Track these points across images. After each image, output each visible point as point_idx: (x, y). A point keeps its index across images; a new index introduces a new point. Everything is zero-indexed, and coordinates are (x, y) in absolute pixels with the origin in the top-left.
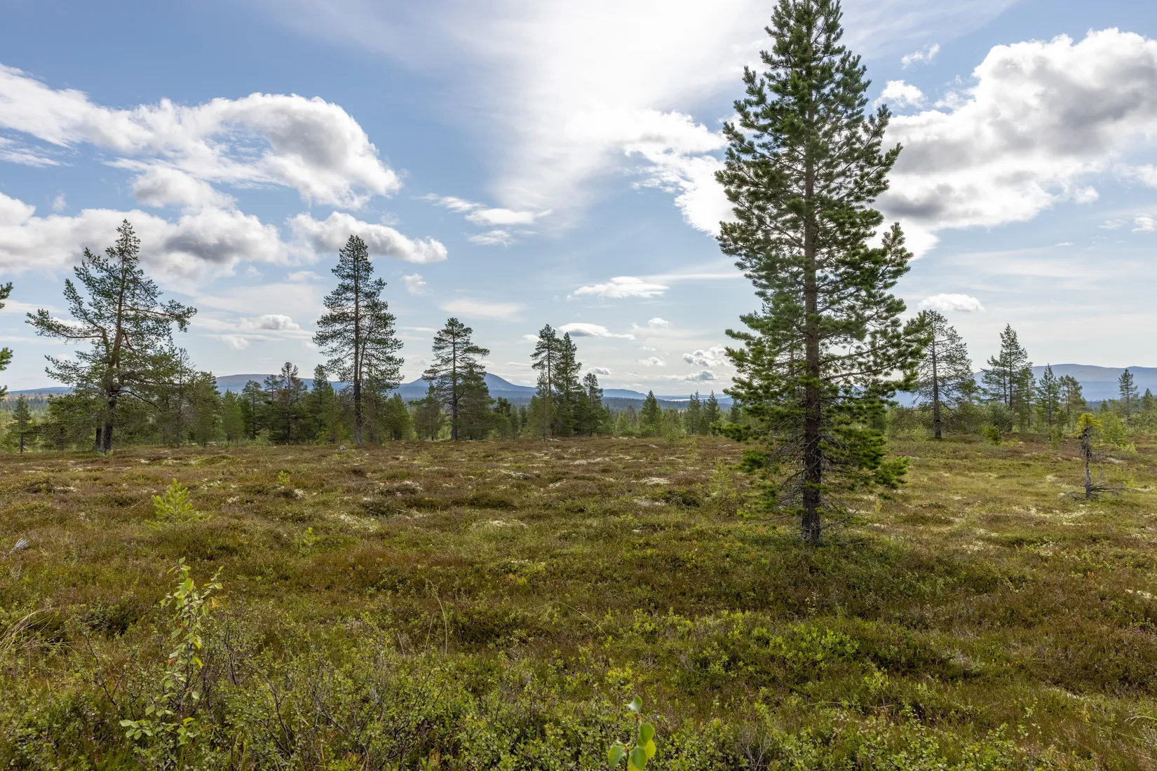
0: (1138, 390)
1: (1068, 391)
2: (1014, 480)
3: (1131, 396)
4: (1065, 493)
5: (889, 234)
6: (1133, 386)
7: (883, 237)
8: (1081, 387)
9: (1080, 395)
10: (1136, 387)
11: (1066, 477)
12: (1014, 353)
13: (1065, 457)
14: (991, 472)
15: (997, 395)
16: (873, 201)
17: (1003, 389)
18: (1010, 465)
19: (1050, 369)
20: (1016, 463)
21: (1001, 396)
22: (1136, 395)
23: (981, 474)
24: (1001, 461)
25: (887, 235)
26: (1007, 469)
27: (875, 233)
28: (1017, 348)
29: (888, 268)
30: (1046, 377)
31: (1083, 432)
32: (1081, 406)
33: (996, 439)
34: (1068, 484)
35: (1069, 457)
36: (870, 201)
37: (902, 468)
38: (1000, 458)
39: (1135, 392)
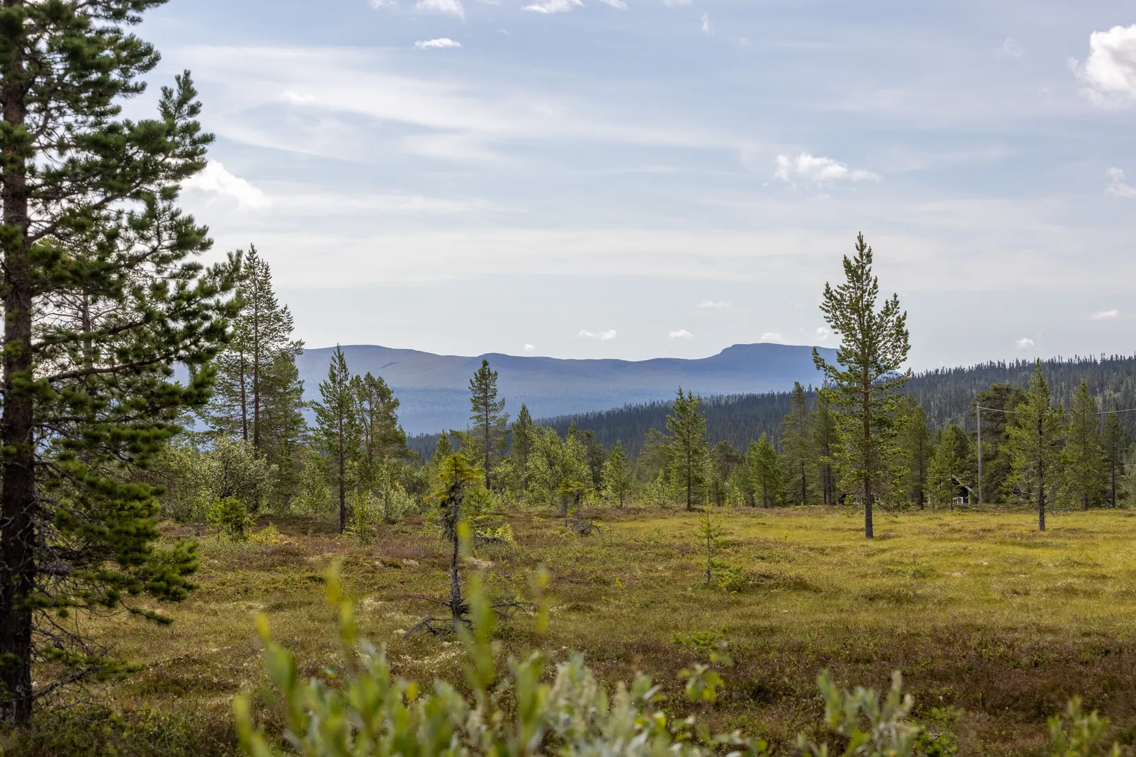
0: (506, 410)
1: (371, 412)
2: (303, 612)
3: (492, 423)
4: (405, 628)
5: (171, 93)
6: (497, 399)
7: (160, 96)
8: (396, 404)
9: (394, 421)
10: (503, 403)
11: (399, 598)
12: (265, 319)
13: (388, 559)
14: (250, 599)
15: (227, 421)
16: (139, 20)
17: (238, 408)
18: (286, 583)
19: (341, 358)
20: (297, 577)
21: (235, 425)
22: (503, 422)
23: (230, 606)
24: (265, 576)
25: (167, 93)
26: (282, 591)
27: (143, 86)
28: (271, 305)
29: (168, 160)
30: (333, 376)
31: (448, 493)
32: (395, 447)
33: (239, 527)
34: (406, 612)
35: (396, 561)
36: (134, 21)
37: (188, 560)
38: (260, 568)
39: (500, 414)
